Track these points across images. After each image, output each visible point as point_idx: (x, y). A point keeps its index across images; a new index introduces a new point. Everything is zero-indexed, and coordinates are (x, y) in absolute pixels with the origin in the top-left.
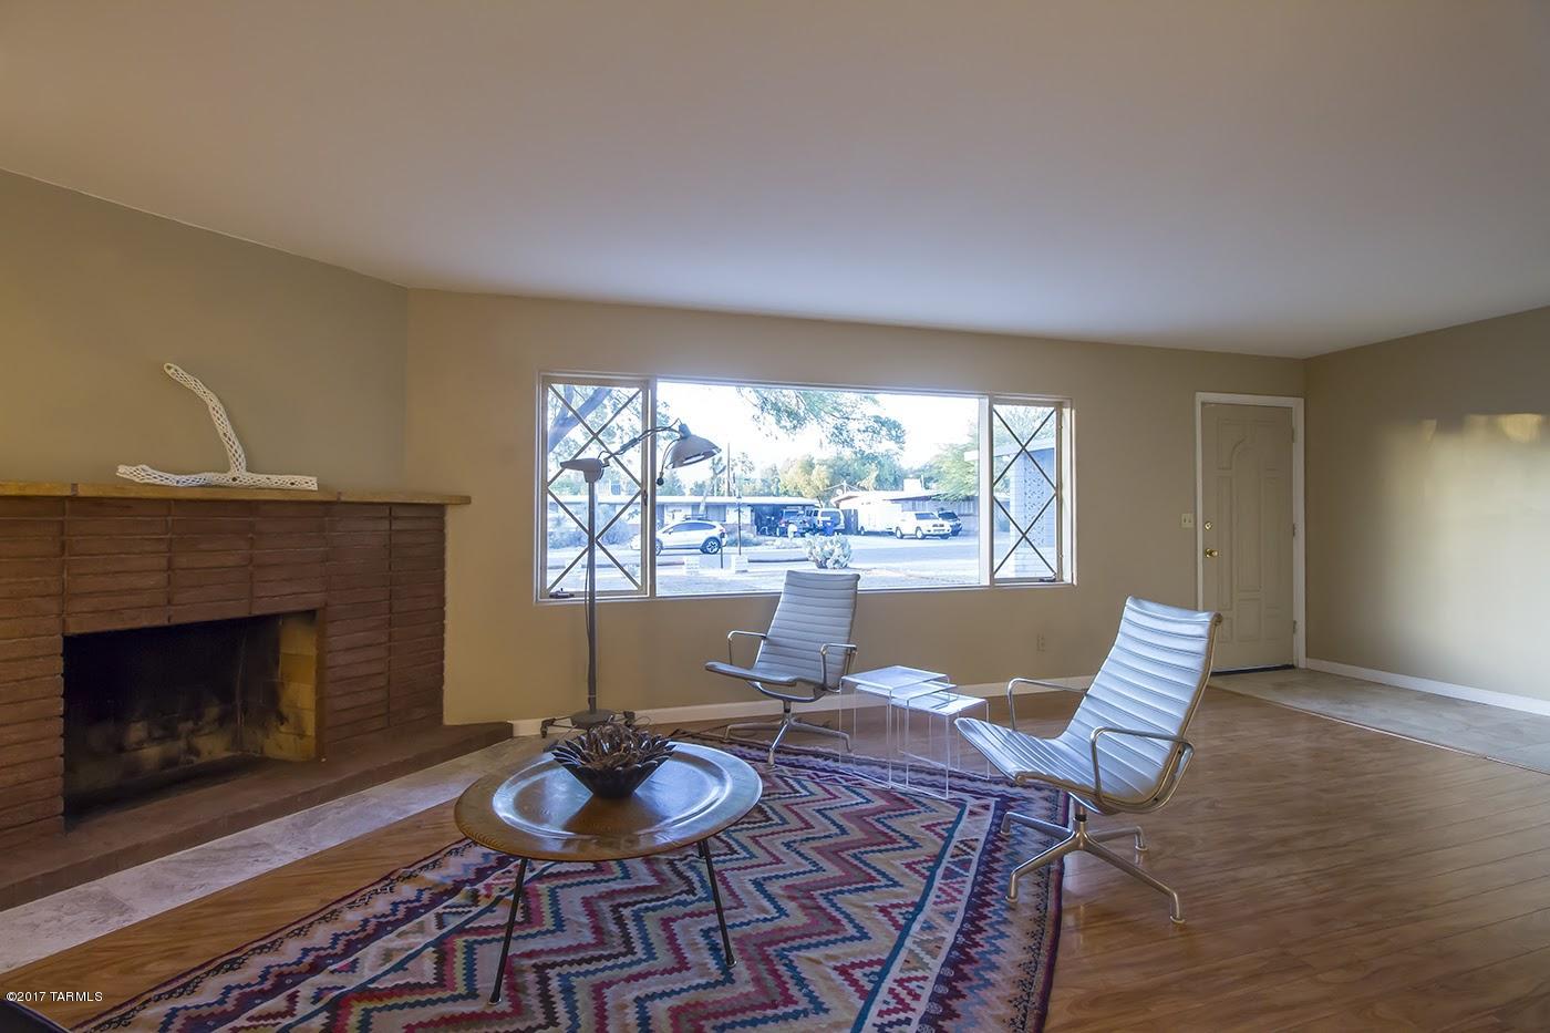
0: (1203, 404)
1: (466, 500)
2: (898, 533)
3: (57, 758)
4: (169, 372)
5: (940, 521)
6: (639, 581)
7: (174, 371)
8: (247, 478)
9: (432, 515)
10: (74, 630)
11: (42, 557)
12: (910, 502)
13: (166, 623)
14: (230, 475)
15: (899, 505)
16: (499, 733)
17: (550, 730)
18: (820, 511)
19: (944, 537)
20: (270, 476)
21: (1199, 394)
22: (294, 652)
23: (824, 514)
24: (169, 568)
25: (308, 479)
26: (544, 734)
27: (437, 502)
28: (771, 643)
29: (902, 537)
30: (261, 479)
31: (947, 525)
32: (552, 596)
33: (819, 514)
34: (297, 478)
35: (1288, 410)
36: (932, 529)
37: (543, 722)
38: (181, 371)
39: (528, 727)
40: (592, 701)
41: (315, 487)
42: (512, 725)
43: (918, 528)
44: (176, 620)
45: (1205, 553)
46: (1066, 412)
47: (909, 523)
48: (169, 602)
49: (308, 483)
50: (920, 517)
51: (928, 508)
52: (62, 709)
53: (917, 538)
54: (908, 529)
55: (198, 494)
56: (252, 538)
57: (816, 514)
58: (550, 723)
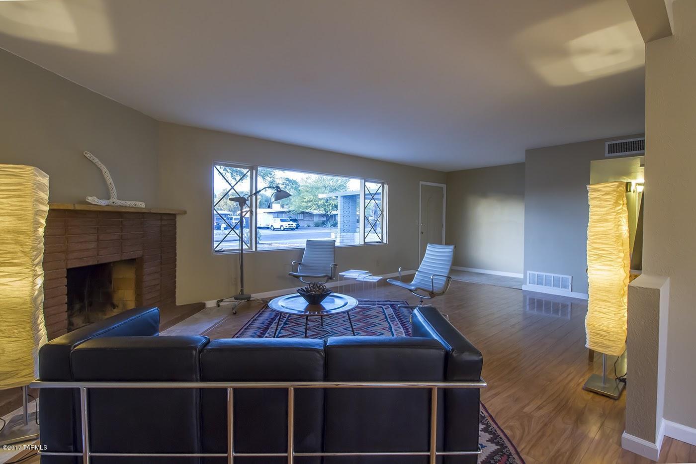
0: (422, 185)
1: (185, 212)
2: (272, 228)
3: (65, 321)
4: (87, 156)
5: (291, 223)
6: (249, 245)
7: (88, 155)
8: (119, 202)
9: (171, 218)
10: (70, 266)
11: (59, 235)
12: (276, 214)
13: (97, 263)
14: (112, 200)
15: (271, 216)
16: (200, 307)
17: (221, 304)
18: (234, 217)
19: (293, 229)
20: (127, 202)
21: (421, 182)
22: (121, 277)
23: (235, 219)
24: (98, 240)
25: (141, 203)
26: (219, 306)
27: (174, 213)
28: (303, 265)
29: (274, 229)
30: (123, 203)
31: (294, 225)
32: (216, 251)
33: (233, 219)
34: (137, 203)
35: (442, 188)
36: (288, 226)
37: (218, 301)
38: (92, 155)
39: (211, 304)
40: (242, 290)
41: (144, 207)
42: (205, 303)
43: (282, 226)
44: (100, 262)
45: (421, 233)
46: (385, 186)
47: (277, 224)
48: (98, 255)
49: (141, 205)
50: (282, 220)
51: (284, 217)
52: (66, 300)
53: (281, 230)
54: (277, 225)
55: (106, 209)
56: (121, 228)
57: (231, 219)
58: (221, 301)
